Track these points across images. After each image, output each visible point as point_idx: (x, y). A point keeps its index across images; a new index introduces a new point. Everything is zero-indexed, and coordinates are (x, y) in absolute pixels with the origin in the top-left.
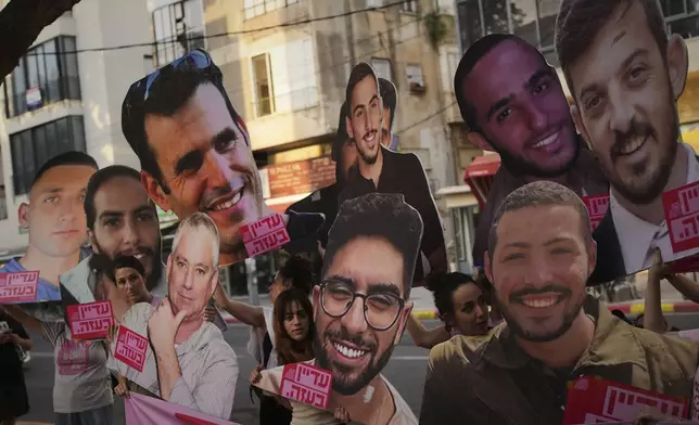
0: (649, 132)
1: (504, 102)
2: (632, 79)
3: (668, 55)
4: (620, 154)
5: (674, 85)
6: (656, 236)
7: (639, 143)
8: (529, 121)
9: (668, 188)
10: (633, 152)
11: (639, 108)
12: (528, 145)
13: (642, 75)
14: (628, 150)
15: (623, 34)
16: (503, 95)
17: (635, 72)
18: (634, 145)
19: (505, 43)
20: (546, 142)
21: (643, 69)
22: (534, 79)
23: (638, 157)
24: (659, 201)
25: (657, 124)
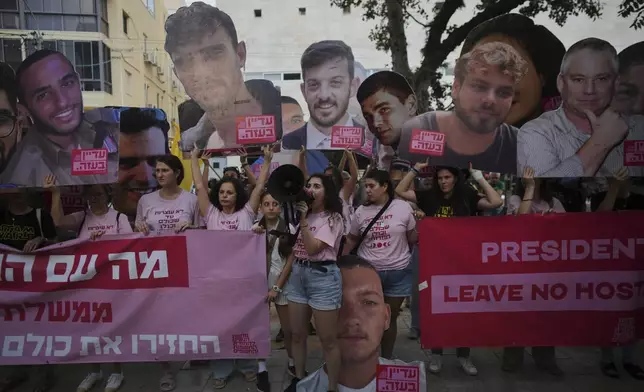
0: (335, 104)
1: (44, 89)
8: (56, 101)
9: (337, 125)
12: (52, 116)
16: (45, 84)
19: (53, 56)
20: (64, 115)
22: (65, 78)
23: (328, 111)
24: (330, 129)
25: (339, 103)
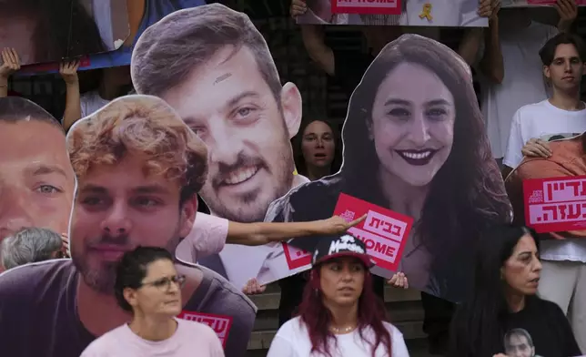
2: (239, 117)
3: (282, 100)
4: (224, 184)
5: (289, 126)
6: (269, 257)
7: (249, 174)
10: (240, 183)
11: (247, 143)
13: (252, 114)
14: (235, 180)
15: (228, 75)
17: (243, 111)
18: (243, 175)
21: (253, 109)
